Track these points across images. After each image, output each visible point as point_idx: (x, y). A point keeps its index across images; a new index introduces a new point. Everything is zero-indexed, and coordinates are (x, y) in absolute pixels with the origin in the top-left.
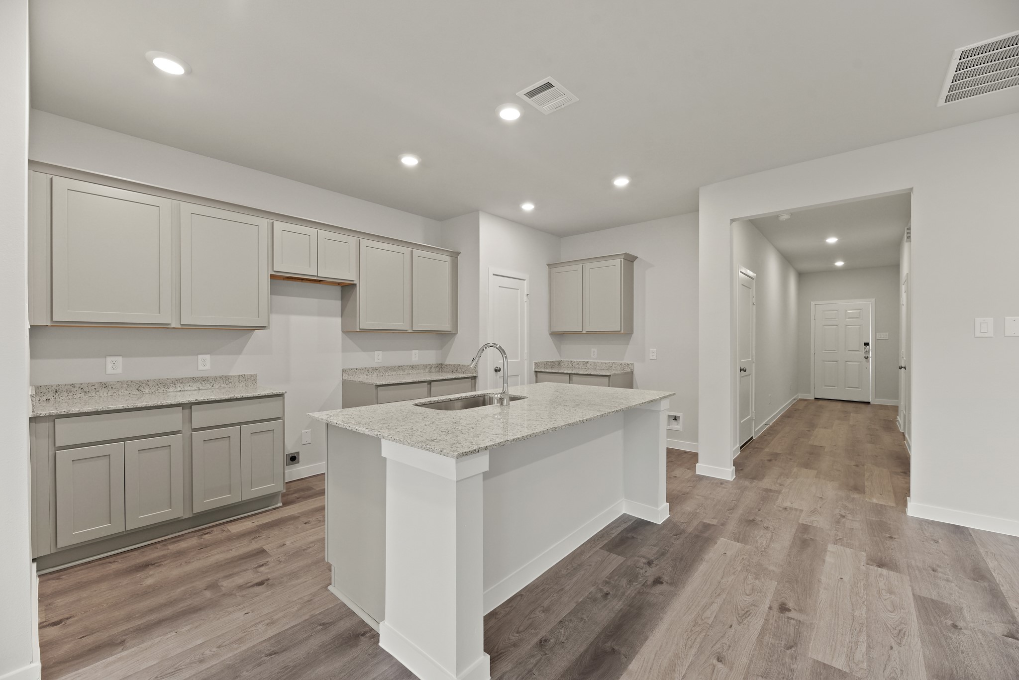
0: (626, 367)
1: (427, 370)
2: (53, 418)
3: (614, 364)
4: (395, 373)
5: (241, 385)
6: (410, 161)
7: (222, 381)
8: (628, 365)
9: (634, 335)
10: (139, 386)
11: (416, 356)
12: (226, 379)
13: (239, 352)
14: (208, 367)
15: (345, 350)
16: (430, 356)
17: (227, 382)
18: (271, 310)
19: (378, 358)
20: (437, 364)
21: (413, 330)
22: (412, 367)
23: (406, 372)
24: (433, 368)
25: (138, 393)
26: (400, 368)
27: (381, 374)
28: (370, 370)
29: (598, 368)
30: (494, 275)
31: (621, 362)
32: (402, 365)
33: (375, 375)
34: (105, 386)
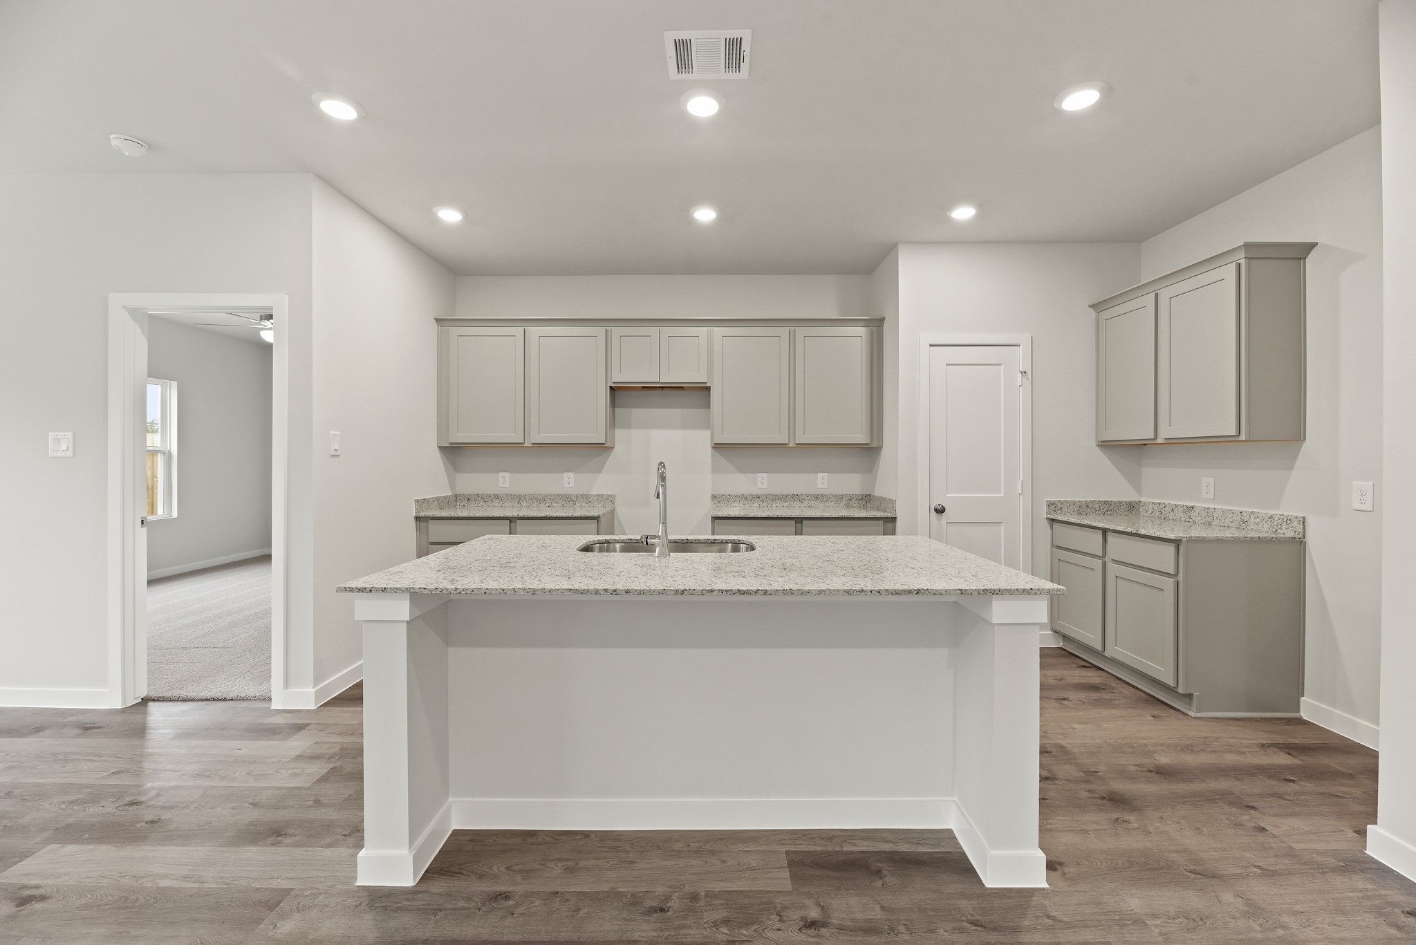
0: (1284, 526)
1: (843, 503)
2: (427, 519)
3: (1253, 517)
4: (787, 504)
5: (600, 505)
6: (705, 215)
7: (582, 500)
8: (1289, 520)
9: (1307, 445)
10: (518, 499)
11: (822, 482)
12: (586, 498)
13: (599, 470)
14: (572, 485)
15: (715, 470)
16: (851, 483)
17: (587, 501)
18: (613, 423)
19: (762, 482)
20: (862, 495)
21: (797, 444)
22: (817, 497)
23: (805, 504)
24: (854, 501)
25: (519, 505)
26: (795, 497)
27: (765, 504)
28: (749, 498)
29: (1216, 522)
30: (931, 345)
31: (1271, 512)
32: (799, 493)
33: (756, 504)
34: (497, 497)
